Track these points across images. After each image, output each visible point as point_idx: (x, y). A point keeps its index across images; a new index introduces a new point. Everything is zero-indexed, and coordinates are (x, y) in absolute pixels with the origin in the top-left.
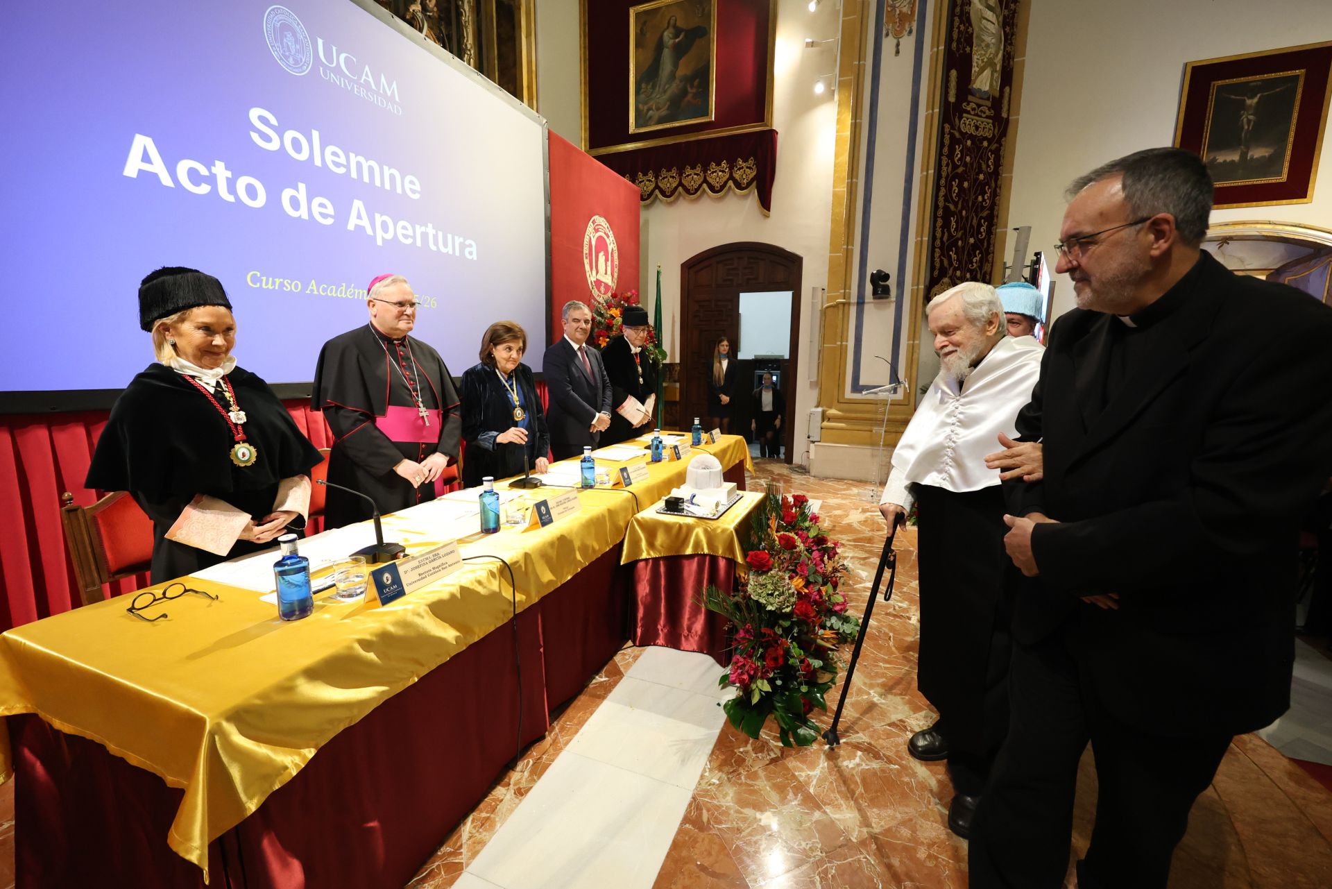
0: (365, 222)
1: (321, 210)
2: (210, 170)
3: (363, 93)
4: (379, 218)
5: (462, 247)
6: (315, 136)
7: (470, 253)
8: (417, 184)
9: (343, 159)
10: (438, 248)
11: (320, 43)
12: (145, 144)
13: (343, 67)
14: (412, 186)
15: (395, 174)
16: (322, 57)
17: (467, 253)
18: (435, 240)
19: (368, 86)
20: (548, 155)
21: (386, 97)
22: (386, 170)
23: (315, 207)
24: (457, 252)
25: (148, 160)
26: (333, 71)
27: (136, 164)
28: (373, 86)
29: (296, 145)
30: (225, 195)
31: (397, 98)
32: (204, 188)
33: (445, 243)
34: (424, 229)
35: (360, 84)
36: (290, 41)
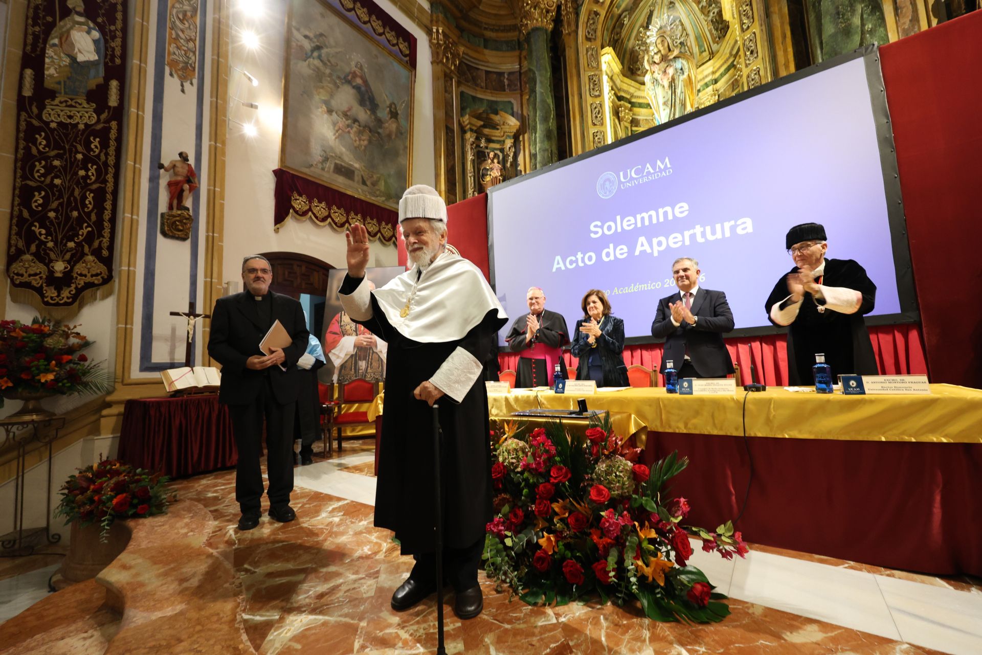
0: (647, 248)
1: (622, 252)
2: (575, 256)
3: (645, 179)
4: (655, 241)
5: (733, 229)
6: (618, 218)
7: (744, 229)
8: (686, 206)
9: (633, 221)
10: (706, 239)
11: (621, 174)
12: (558, 258)
13: (634, 175)
14: (681, 209)
15: (668, 209)
16: (622, 180)
17: (739, 231)
18: (703, 234)
19: (649, 173)
20: (881, 74)
21: (661, 171)
22: (661, 211)
23: (618, 252)
24: (728, 234)
25: (558, 263)
26: (628, 182)
27: (555, 266)
28: (652, 171)
29: (609, 228)
30: (581, 264)
31: (669, 166)
32: (574, 265)
33: (714, 232)
34: (691, 232)
35: (643, 177)
36: (607, 185)
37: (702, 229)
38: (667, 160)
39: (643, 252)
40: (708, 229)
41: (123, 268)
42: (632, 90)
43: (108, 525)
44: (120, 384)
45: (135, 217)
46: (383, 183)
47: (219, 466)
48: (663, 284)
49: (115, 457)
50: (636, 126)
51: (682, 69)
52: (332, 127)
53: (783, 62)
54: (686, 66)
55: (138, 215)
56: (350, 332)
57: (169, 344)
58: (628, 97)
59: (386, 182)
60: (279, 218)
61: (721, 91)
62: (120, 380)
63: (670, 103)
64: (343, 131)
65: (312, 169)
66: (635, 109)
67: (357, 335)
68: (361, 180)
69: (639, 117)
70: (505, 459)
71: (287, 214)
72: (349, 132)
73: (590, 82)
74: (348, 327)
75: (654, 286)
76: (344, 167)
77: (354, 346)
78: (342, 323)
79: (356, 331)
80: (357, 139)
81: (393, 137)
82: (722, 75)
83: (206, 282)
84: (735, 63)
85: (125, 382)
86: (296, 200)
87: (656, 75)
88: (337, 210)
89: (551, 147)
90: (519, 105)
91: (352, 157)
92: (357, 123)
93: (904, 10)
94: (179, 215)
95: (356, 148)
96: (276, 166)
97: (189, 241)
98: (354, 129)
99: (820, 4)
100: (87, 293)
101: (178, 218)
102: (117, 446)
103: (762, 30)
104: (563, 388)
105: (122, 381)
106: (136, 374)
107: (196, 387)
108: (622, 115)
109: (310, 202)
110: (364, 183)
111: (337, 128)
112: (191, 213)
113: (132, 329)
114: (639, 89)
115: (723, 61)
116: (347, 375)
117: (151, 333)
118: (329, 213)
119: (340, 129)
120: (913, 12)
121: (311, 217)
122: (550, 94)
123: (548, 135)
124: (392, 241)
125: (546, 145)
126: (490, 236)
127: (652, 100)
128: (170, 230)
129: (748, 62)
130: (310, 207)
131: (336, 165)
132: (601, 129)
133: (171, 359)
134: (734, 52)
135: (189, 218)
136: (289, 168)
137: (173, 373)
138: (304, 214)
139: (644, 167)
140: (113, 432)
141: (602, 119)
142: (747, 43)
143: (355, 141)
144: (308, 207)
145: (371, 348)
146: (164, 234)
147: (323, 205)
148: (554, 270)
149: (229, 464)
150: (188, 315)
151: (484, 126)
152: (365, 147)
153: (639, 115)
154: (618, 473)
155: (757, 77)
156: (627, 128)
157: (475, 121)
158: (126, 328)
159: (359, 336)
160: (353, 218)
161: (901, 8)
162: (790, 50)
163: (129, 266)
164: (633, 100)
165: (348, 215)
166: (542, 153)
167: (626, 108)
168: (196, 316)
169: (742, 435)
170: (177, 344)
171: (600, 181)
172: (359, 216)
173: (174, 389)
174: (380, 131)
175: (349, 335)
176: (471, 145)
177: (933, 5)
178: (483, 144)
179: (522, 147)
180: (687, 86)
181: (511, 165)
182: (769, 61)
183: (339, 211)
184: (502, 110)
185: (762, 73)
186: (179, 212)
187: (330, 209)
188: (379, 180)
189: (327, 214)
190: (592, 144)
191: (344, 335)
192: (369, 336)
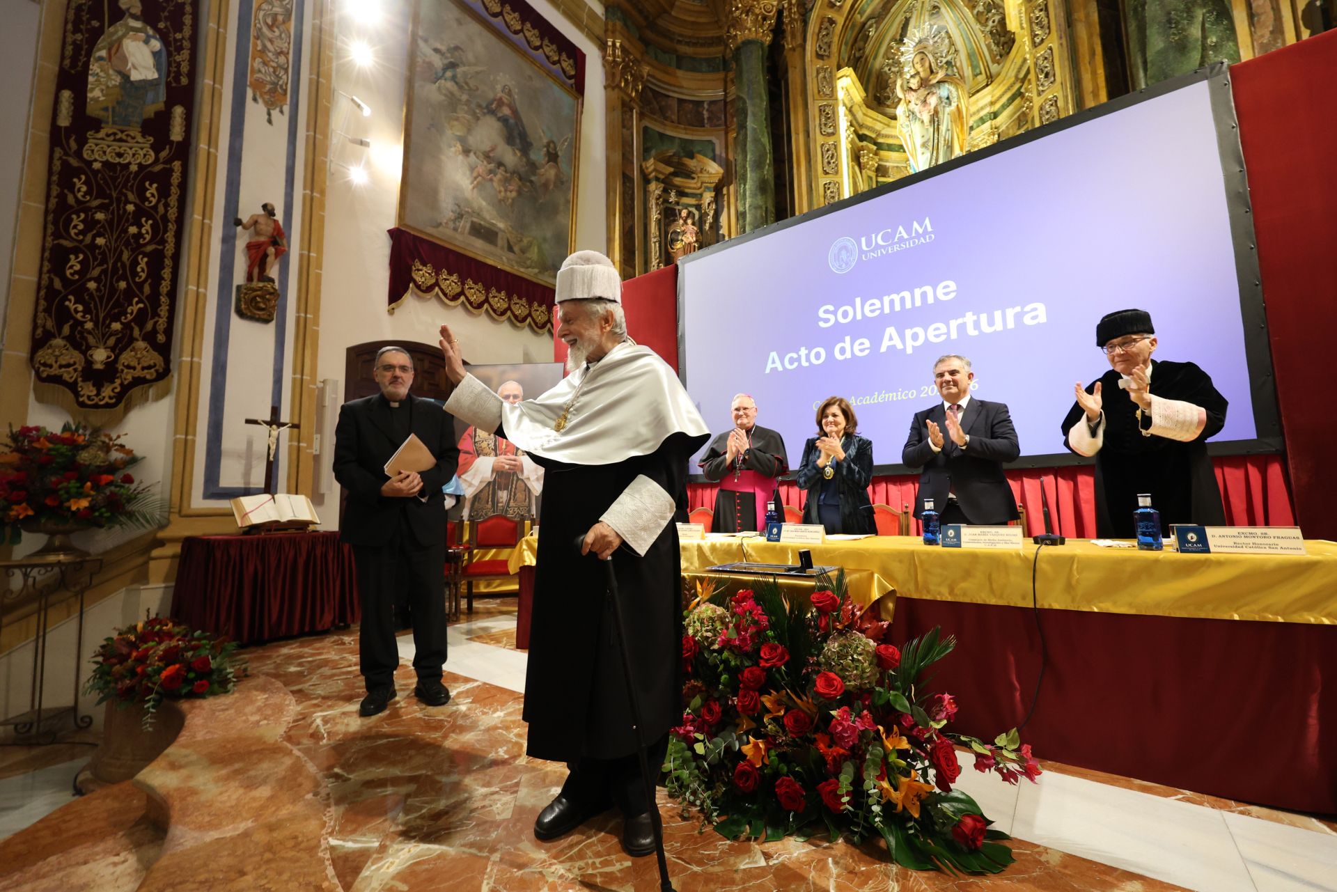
0: (897, 342)
1: (862, 347)
2: (797, 353)
3: (896, 248)
4: (909, 333)
5: (1019, 317)
6: (858, 301)
7: (1034, 318)
8: (953, 286)
9: (878, 304)
10: (980, 331)
11: (863, 240)
12: (774, 355)
13: (880, 242)
14: (946, 290)
15: (928, 289)
16: (864, 247)
17: (1027, 320)
18: (977, 325)
19: (901, 239)
20: (1233, 104)
21: (918, 236)
22: (918, 292)
23: (856, 347)
24: (1011, 324)
25: (774, 362)
26: (873, 251)
27: (770, 366)
28: (906, 236)
29: (845, 314)
30: (805, 364)
31: (929, 229)
32: (796, 364)
33: (991, 322)
34: (960, 321)
35: (893, 244)
36: (844, 255)
37: (975, 318)
38: (927, 221)
39: (892, 349)
40: (984, 318)
41: (184, 359)
42: (878, 126)
43: (153, 707)
44: (177, 516)
45: (201, 290)
46: (536, 250)
47: (307, 629)
48: (919, 392)
49: (168, 614)
50: (883, 176)
51: (948, 98)
52: (468, 173)
53: (1091, 89)
54: (954, 94)
55: (206, 288)
56: (487, 450)
57: (243, 462)
58: (873, 136)
59: (540, 248)
60: (395, 295)
61: (1003, 128)
62: (176, 510)
63: (931, 144)
64: (483, 178)
65: (441, 229)
66: (883, 153)
67: (496, 455)
68: (506, 246)
69: (887, 164)
70: (696, 632)
71: (406, 290)
72: (491, 180)
73: (820, 114)
74: (484, 445)
75: (906, 395)
76: (485, 228)
77: (493, 471)
78: (477, 439)
79: (495, 450)
80: (502, 189)
81: (551, 187)
82: (1004, 107)
83: (294, 380)
84: (1023, 90)
85: (184, 512)
86: (418, 270)
87: (912, 106)
88: (473, 286)
89: (766, 203)
90: (724, 146)
91: (495, 213)
92: (502, 168)
93: (1263, 18)
94: (261, 289)
95: (500, 201)
96: (392, 224)
97: (272, 325)
98: (499, 176)
99: (1144, 9)
100: (136, 391)
101: (259, 293)
102: (170, 600)
103: (1061, 44)
104: (779, 534)
105: (180, 511)
106: (198, 502)
107: (277, 522)
108: (863, 160)
109: (437, 274)
110: (510, 249)
111: (475, 174)
112: (277, 285)
113: (194, 441)
114: (888, 126)
115: (1006, 87)
116: (482, 509)
117: (220, 446)
118: (463, 289)
119: (479, 175)
120: (1275, 20)
121: (437, 294)
122: (765, 130)
123: (762, 187)
124: (546, 329)
125: (760, 201)
126: (680, 323)
127: (906, 141)
128: (248, 308)
129: (1041, 88)
130: (437, 280)
131: (473, 223)
132: (836, 179)
133: (245, 483)
134: (1021, 75)
135: (274, 293)
136: (408, 226)
137: (247, 502)
138: (429, 289)
139: (895, 230)
140: (166, 580)
141: (837, 165)
142: (1040, 62)
143: (500, 192)
144: (433, 281)
145: (515, 473)
146: (241, 314)
147: (454, 278)
148: (768, 371)
149: (319, 628)
150: (270, 424)
151: (675, 174)
152: (513, 200)
153: (887, 161)
154: (855, 656)
155: (1053, 108)
156: (870, 178)
157: (662, 166)
158: (186, 440)
159: (499, 457)
160: (494, 297)
161: (1258, 15)
162: (1101, 72)
163: (192, 356)
164: (880, 140)
165: (487, 292)
166: (753, 211)
167: (870, 151)
168: (281, 425)
169: (1031, 605)
170: (254, 463)
171: (833, 250)
172: (503, 293)
173: (248, 524)
174: (533, 178)
175: (486, 455)
176: (657, 199)
177: (1304, 11)
178: (673, 198)
179: (725, 203)
180: (955, 122)
181: (711, 227)
182: (1071, 88)
183: (476, 287)
184: (699, 152)
185: (1060, 103)
186: (261, 285)
187: (463, 284)
188: (530, 245)
189: (459, 290)
190: (822, 199)
191: (478, 455)
192: (513, 457)
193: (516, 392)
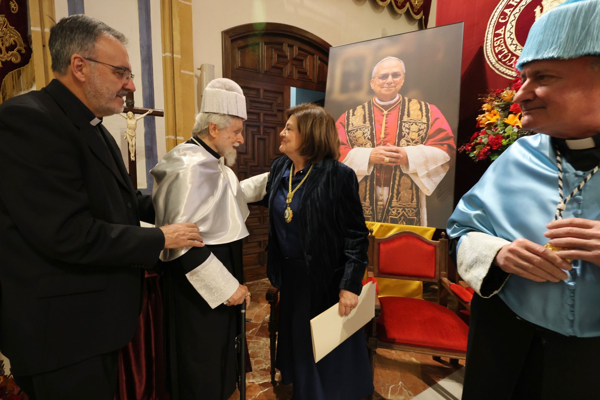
56: (362, 140)
67: (373, 146)
74: (359, 134)
77: (370, 164)
78: (350, 128)
79: (372, 140)
124: (405, 9)
145: (397, 167)
159: (377, 148)
175: (361, 145)
191: (353, 146)
192: (395, 148)
193: (396, 70)
